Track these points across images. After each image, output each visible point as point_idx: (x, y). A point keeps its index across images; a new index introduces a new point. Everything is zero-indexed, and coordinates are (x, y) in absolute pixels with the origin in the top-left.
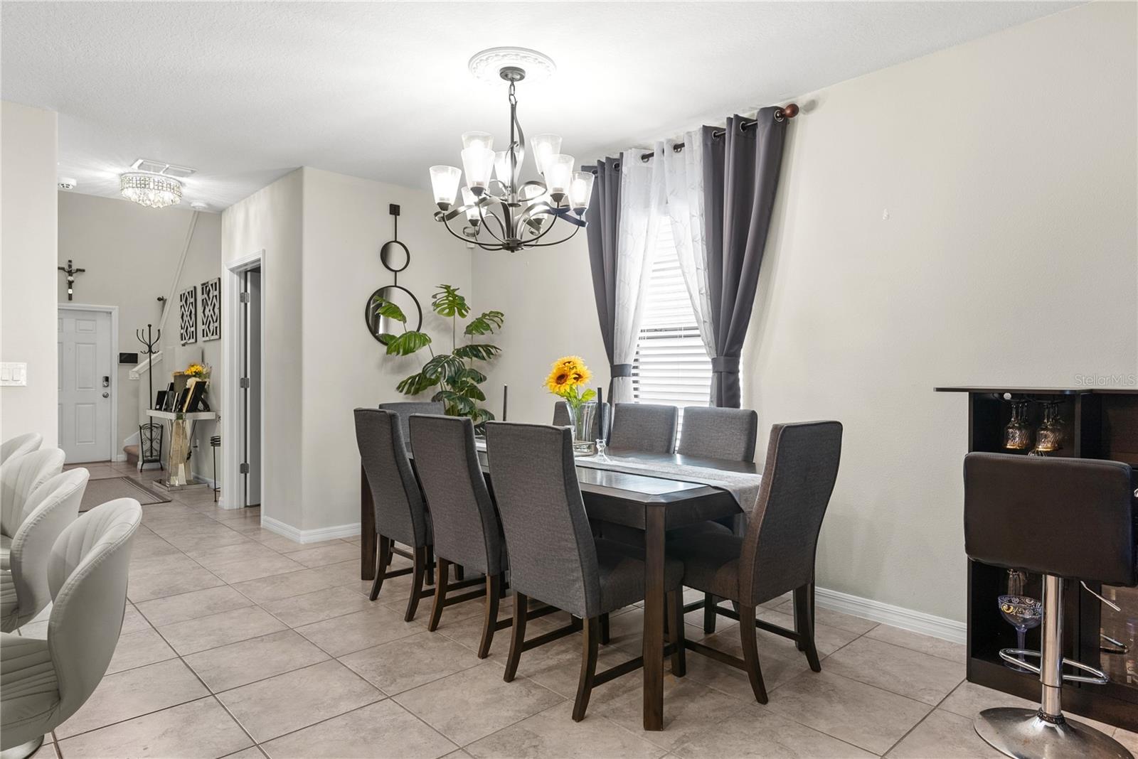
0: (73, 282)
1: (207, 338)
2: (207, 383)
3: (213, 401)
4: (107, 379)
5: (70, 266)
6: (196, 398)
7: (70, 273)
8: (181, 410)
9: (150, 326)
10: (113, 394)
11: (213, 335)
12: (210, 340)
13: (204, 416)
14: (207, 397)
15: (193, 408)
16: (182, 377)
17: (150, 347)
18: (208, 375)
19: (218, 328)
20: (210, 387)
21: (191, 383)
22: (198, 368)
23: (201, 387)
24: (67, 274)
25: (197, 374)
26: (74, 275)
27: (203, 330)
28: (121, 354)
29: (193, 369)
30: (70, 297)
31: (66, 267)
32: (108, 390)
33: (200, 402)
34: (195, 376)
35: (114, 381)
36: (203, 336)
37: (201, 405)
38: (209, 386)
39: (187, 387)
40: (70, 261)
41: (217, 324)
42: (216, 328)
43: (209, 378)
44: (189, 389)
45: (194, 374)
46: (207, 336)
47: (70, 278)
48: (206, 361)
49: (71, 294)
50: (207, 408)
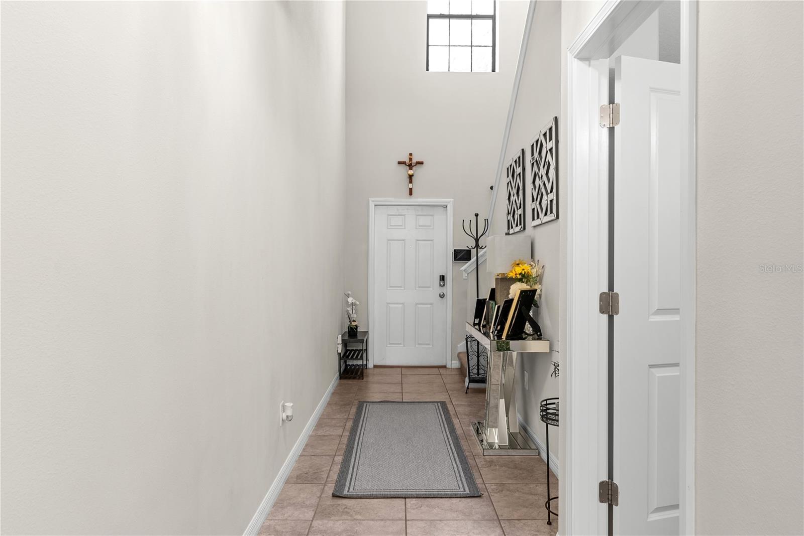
0: (413, 175)
1: (537, 222)
2: (538, 292)
3: (546, 322)
4: (442, 278)
5: (411, 159)
6: (522, 318)
7: (410, 166)
8: (499, 336)
9: (477, 215)
10: (448, 294)
11: (546, 214)
12: (542, 224)
13: (534, 346)
14: (537, 313)
15: (517, 333)
16: (505, 281)
17: (477, 240)
18: (539, 279)
19: (554, 202)
20: (543, 297)
21: (515, 290)
22: (526, 268)
23: (528, 299)
24: (408, 168)
25: (524, 278)
26: (414, 168)
27: (533, 210)
28: (455, 250)
29: (519, 270)
30: (411, 192)
31: (407, 161)
32: (444, 290)
33: (527, 323)
34: (520, 280)
35: (449, 280)
36: (533, 219)
37: (528, 328)
38: (540, 295)
39: (510, 297)
40: (411, 154)
41: (552, 196)
42: (551, 201)
43: (540, 284)
44: (512, 300)
45: (519, 277)
46: (538, 217)
47: (411, 172)
48: (537, 257)
49: (412, 189)
50: (538, 334)
